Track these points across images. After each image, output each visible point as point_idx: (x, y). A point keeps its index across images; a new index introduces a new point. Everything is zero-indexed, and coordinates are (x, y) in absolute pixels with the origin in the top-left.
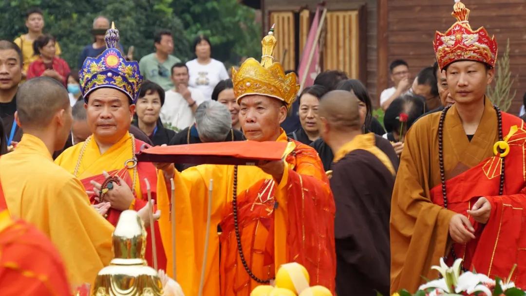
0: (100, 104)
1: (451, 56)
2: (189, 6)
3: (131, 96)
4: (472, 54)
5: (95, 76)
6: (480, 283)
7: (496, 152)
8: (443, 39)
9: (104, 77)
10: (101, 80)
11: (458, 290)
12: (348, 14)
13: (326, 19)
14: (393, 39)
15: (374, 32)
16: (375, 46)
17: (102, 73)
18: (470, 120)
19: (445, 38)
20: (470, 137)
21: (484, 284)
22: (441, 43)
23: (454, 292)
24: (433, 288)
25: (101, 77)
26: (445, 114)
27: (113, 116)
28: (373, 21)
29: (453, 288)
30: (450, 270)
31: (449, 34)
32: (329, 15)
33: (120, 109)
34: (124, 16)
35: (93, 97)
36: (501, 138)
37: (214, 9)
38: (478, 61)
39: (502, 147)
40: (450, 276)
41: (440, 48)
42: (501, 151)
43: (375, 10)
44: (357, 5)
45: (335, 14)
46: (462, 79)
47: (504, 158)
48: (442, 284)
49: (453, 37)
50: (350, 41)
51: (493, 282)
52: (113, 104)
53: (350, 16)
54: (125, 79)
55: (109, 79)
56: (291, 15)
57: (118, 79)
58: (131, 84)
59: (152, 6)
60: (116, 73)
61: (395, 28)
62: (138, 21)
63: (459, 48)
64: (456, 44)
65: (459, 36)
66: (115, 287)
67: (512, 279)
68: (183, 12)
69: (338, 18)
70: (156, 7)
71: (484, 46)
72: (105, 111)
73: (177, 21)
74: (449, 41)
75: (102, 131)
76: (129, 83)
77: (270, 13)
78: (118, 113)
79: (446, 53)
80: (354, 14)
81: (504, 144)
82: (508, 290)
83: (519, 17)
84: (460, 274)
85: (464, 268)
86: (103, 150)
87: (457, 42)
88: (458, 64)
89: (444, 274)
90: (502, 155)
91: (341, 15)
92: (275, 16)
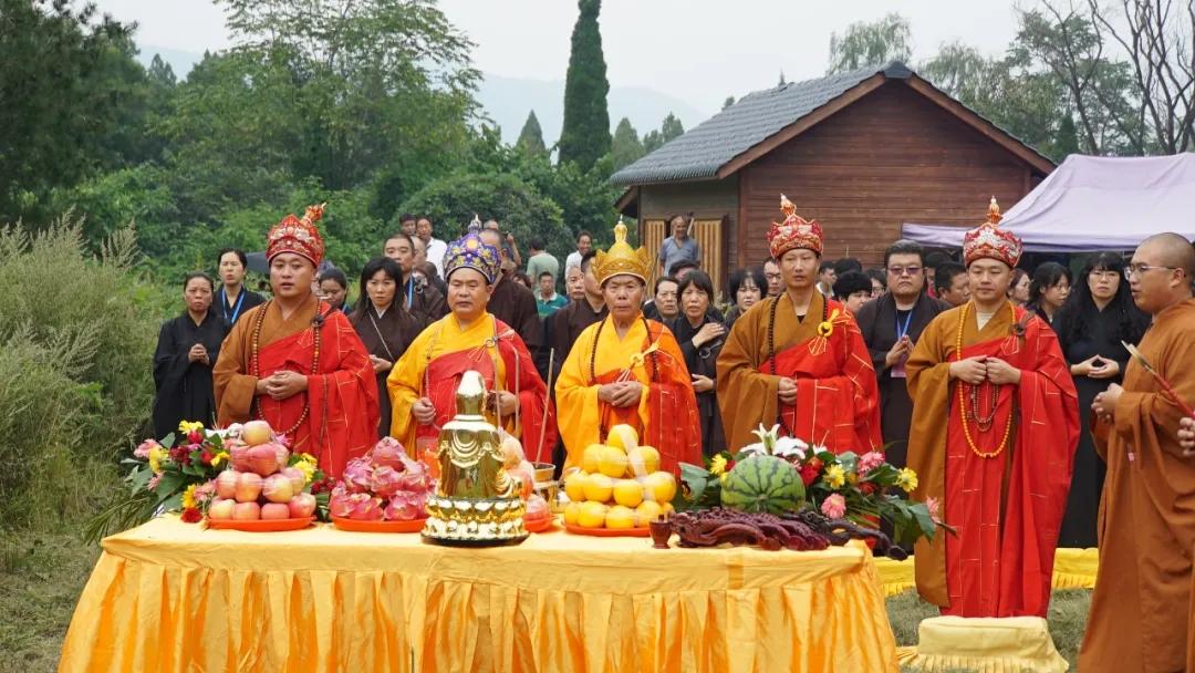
0: (459, 284)
1: (790, 244)
2: (579, 217)
3: (488, 276)
4: (807, 242)
5: (456, 257)
6: (796, 447)
7: (821, 332)
8: (780, 229)
9: (464, 257)
10: (461, 261)
11: (775, 453)
12: (712, 223)
13: (693, 227)
14: (751, 245)
15: (734, 239)
16: (736, 252)
17: (463, 254)
18: (800, 304)
19: (781, 229)
20: (801, 318)
21: (800, 448)
22: (778, 233)
23: (771, 454)
24: (752, 451)
25: (462, 258)
26: (778, 299)
27: (470, 295)
28: (734, 229)
29: (770, 451)
30: (768, 434)
31: (787, 225)
32: (696, 223)
33: (477, 289)
34: (522, 224)
35: (454, 277)
36: (825, 319)
37: (600, 220)
38: (812, 250)
39: (826, 328)
40: (768, 440)
41: (776, 237)
42: (825, 331)
43: (736, 219)
44: (721, 216)
45: (701, 223)
46: (798, 264)
47: (828, 338)
48: (760, 447)
49: (790, 227)
50: (714, 247)
51: (806, 446)
52: (472, 284)
53: (714, 226)
54: (482, 260)
55: (469, 260)
56: (663, 223)
57: (477, 260)
58: (489, 267)
59: (545, 216)
60: (475, 255)
61: (753, 236)
62: (533, 229)
63: (797, 237)
64: (793, 233)
65: (795, 226)
66: (456, 439)
67: (825, 444)
68: (574, 222)
69: (703, 226)
70: (549, 217)
71: (816, 236)
72: (464, 290)
73: (568, 230)
74: (785, 231)
75: (459, 309)
76: (487, 265)
77: (645, 221)
78: (475, 292)
79: (782, 241)
80: (717, 224)
81: (828, 325)
82: (819, 454)
83: (860, 230)
84: (778, 438)
85: (781, 433)
86: (464, 327)
87: (794, 232)
88: (795, 251)
89: (762, 438)
90: (827, 334)
91: (706, 223)
92: (649, 224)
